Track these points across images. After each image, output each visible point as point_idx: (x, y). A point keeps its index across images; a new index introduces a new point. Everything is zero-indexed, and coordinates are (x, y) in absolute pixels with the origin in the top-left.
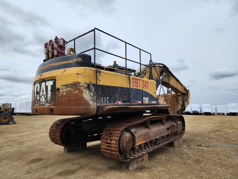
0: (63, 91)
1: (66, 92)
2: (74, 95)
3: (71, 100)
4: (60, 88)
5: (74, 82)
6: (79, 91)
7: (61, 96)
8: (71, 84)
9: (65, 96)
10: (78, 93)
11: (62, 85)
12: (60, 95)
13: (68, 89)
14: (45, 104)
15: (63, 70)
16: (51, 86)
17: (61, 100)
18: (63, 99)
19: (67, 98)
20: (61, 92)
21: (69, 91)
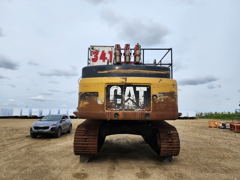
0: (161, 99)
1: (164, 99)
2: (171, 102)
3: (169, 107)
4: (158, 95)
5: (171, 92)
6: (175, 100)
7: (159, 102)
8: (169, 93)
9: (163, 103)
10: (174, 101)
11: (159, 92)
12: (157, 102)
13: (166, 97)
14: (135, 109)
15: (160, 80)
16: (145, 92)
17: (159, 106)
18: (161, 105)
19: (165, 105)
20: (158, 99)
21: (167, 99)
